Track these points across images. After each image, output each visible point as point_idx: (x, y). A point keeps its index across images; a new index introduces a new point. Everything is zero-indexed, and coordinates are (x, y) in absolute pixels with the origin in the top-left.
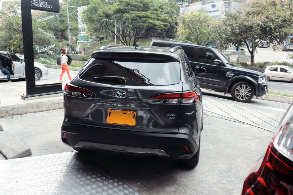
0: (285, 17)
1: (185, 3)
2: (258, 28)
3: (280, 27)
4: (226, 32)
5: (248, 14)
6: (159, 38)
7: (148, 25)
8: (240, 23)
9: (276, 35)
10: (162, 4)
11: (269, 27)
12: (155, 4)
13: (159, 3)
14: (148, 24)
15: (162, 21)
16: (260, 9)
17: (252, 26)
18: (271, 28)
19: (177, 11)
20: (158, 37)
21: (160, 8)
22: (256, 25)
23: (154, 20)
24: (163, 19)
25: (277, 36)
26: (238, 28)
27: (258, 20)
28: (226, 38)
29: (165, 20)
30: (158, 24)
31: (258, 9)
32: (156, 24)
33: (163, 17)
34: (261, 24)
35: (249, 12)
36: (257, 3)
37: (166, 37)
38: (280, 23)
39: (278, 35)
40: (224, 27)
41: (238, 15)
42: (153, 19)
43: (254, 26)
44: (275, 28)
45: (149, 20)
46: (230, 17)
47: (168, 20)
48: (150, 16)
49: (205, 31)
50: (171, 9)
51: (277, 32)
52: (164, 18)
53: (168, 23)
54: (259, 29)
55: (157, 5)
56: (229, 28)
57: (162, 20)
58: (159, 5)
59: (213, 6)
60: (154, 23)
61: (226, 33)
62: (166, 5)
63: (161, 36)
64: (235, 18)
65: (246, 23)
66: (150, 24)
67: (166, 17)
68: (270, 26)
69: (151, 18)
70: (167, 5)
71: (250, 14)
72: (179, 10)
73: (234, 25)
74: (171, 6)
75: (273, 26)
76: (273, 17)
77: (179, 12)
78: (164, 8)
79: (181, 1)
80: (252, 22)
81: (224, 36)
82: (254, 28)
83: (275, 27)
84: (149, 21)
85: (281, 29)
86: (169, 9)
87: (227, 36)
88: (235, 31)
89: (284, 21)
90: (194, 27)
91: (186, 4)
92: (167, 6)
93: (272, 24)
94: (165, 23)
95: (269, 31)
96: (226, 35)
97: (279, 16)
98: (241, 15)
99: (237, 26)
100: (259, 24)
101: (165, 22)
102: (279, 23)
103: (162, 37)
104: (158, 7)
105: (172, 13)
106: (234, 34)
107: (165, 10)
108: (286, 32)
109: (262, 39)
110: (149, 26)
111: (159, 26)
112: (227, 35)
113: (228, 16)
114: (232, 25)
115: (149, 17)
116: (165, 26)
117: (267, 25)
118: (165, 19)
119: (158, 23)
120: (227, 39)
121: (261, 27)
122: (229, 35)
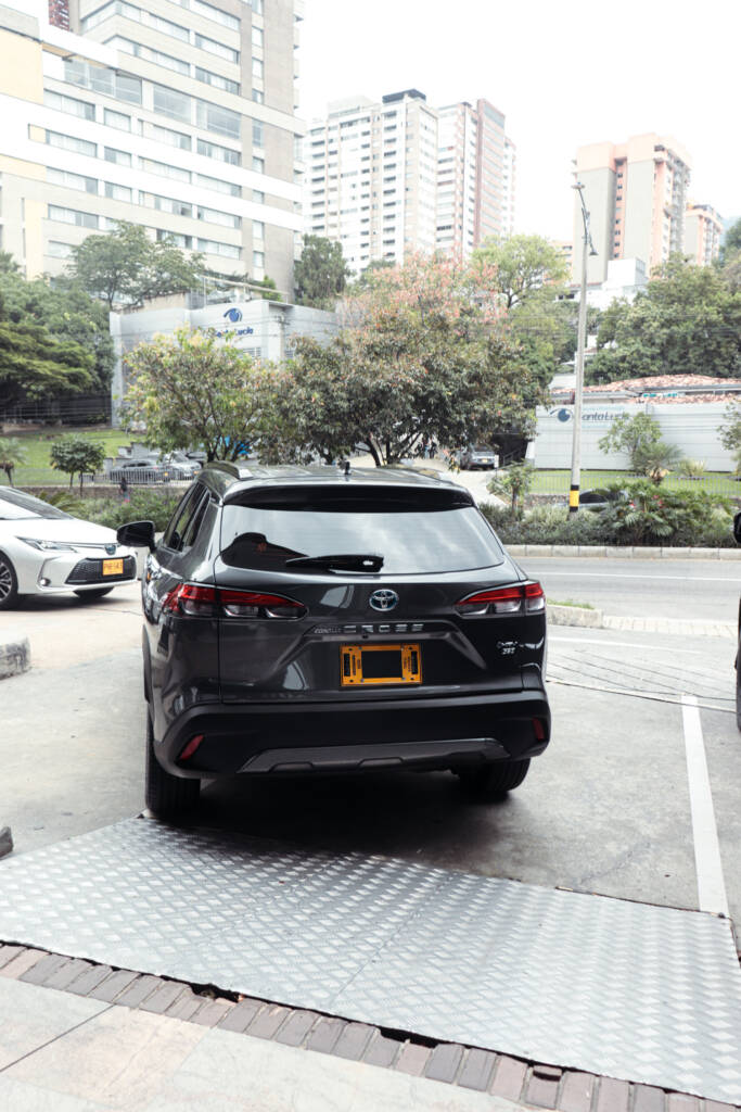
0: (478, 366)
1: (121, 296)
2: (406, 398)
3: (466, 395)
4: (308, 407)
5: (373, 352)
6: (34, 423)
7: (8, 376)
8: (350, 380)
9: (458, 419)
10: (36, 296)
11: (437, 395)
12: (9, 292)
13: (23, 291)
14: (7, 371)
15: (60, 362)
16: (405, 338)
17: (390, 390)
18: (442, 399)
19: (98, 324)
20: (30, 421)
21: (29, 308)
22: (401, 387)
23: (27, 355)
24: (62, 355)
25: (460, 423)
26: (344, 395)
27: (404, 372)
28: (311, 427)
29: (70, 358)
30: (49, 373)
31: (399, 337)
32: (41, 371)
33: (61, 347)
34: (416, 387)
35: (372, 346)
36: (393, 319)
37: (60, 422)
38: (466, 384)
39: (463, 421)
40: (302, 392)
41: (338, 351)
42: (25, 351)
43: (394, 391)
44: (454, 401)
45: (10, 355)
46: (315, 360)
47: (81, 358)
48: (13, 341)
49: (232, 403)
50: (75, 315)
51: (459, 413)
52: (68, 350)
53: (82, 370)
54: (410, 401)
55: (18, 299)
56: (316, 395)
57: (59, 358)
58: (25, 299)
59: (234, 315)
60: (30, 368)
61: (308, 411)
62: (52, 301)
63: (39, 417)
64: (332, 363)
65: (368, 382)
66: (14, 371)
67: (73, 346)
68: (440, 392)
69: (16, 348)
70: (59, 299)
71: (376, 353)
72: (108, 320)
73: (333, 387)
74: (73, 304)
75: (447, 393)
76: (446, 365)
77: (108, 329)
78: (46, 309)
79: (106, 288)
80: (390, 377)
81: (302, 421)
82: (396, 397)
83: (453, 396)
84: (10, 360)
85: (468, 404)
86: (66, 314)
87: (312, 422)
88: (336, 406)
89: (475, 378)
90: (193, 387)
91: (124, 301)
92: (59, 303)
93: (444, 388)
94: (73, 370)
95: (437, 406)
96: (310, 417)
97: (460, 363)
98: (347, 352)
99: (342, 389)
100: (409, 385)
101: (71, 364)
102: (464, 385)
103: (43, 422)
104: (24, 304)
105: (83, 331)
106: (332, 414)
107: (51, 318)
108: (485, 412)
109: (416, 431)
110: (12, 377)
111: (53, 378)
112: (311, 419)
113: (306, 356)
114: (322, 384)
115: (10, 343)
116: (74, 379)
117: (432, 389)
118: (70, 354)
119: (45, 367)
120: (314, 433)
121: (415, 394)
122: (320, 417)
